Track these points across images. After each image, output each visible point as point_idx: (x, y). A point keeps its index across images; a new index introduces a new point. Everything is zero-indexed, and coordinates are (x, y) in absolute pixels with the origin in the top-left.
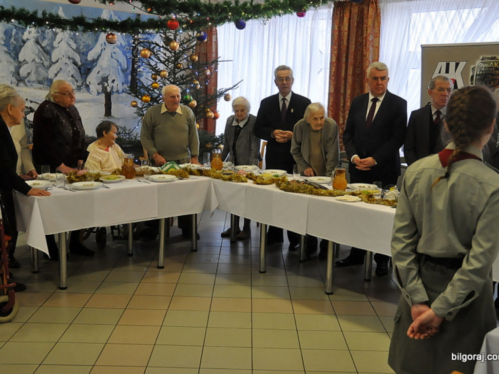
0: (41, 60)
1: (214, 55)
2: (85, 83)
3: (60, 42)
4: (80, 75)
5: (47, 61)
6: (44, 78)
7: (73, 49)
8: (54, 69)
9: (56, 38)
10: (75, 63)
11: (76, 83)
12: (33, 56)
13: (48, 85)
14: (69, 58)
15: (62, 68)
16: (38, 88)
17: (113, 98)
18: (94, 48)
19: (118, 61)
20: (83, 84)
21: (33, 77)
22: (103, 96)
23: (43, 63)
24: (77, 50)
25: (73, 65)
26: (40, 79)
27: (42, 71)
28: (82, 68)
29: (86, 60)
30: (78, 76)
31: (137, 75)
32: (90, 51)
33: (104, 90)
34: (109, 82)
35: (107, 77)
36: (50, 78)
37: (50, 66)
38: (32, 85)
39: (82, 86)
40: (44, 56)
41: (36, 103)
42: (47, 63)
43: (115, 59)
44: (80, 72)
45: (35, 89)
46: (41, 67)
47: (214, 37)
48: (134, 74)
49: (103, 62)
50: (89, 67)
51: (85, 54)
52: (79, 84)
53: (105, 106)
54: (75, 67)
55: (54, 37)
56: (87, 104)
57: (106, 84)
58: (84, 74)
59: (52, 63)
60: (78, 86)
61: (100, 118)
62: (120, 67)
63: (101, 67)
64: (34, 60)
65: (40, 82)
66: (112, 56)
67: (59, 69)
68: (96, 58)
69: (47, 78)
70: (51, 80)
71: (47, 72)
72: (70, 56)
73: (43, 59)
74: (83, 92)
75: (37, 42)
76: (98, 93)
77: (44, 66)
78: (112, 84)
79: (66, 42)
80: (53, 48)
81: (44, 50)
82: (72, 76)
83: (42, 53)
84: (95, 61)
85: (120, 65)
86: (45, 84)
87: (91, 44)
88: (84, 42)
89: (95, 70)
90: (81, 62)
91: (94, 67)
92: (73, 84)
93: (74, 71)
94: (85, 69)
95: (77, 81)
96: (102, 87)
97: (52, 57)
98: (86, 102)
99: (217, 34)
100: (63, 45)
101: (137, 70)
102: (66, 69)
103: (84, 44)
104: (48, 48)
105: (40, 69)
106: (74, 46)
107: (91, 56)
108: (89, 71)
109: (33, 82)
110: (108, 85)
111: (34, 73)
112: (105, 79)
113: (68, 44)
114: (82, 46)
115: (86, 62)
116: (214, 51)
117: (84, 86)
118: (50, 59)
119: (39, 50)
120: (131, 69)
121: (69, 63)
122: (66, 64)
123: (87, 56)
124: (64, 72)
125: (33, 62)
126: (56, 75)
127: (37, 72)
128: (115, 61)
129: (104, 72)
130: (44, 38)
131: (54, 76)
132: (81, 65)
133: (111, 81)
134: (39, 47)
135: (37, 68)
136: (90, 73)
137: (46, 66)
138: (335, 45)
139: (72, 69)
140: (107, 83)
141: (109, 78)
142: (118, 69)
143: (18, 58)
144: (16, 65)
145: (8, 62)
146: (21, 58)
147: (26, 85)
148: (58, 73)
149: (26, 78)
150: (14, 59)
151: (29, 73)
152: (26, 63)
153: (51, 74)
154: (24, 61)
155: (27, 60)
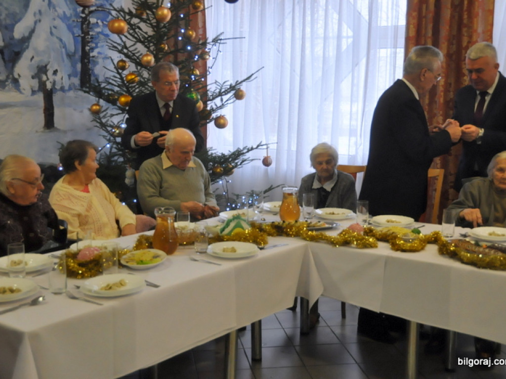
2: (11, 76)
4: (3, 64)
17: (56, 98)
18: (23, 20)
19: (61, 40)
20: (8, 77)
22: (40, 98)
28: (6, 52)
29: (13, 38)
31: (89, 62)
32: (16, 23)
33: (42, 85)
34: (48, 73)
35: (46, 66)
39: (6, 81)
43: (57, 38)
44: (3, 59)
48: (86, 61)
49: (39, 42)
50: (16, 50)
51: (10, 28)
52: (2, 77)
53: (44, 113)
56: (15, 110)
57: (44, 78)
58: (10, 61)
61: (37, 132)
62: (64, 50)
63: (35, 49)
66: (51, 33)
68: (27, 34)
74: (9, 90)
76: (34, 92)
78: (54, 77)
84: (26, 40)
85: (65, 47)
87: (18, 12)
88: (6, 9)
89: (27, 55)
90: (4, 41)
91: (24, 50)
94: (10, 54)
96: (39, 82)
98: (15, 105)
101: (89, 55)
103: (7, 12)
107: (19, 32)
108: (17, 56)
110: (48, 79)
112: (42, 70)
114: (3, 16)
115: (12, 42)
117: (9, 81)
120: (80, 53)
123: (13, 31)
128: (57, 41)
129: (40, 58)
132: (5, 47)
133: (52, 72)
136: (19, 59)
140: (46, 75)
141: (48, 67)
142: (62, 52)
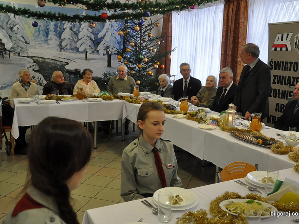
0: (73, 38)
1: (170, 34)
3: (83, 29)
5: (76, 39)
6: (74, 47)
7: (90, 32)
8: (79, 43)
9: (81, 27)
10: (91, 39)
12: (69, 36)
13: (76, 51)
14: (88, 37)
15: (84, 42)
16: (71, 53)
17: (112, 57)
18: (102, 31)
19: (115, 38)
20: (95, 50)
21: (68, 47)
22: (106, 56)
23: (74, 40)
24: (93, 33)
25: (90, 41)
28: (95, 42)
29: (98, 38)
30: (93, 46)
31: (126, 45)
32: (99, 33)
33: (107, 53)
34: (110, 49)
35: (109, 46)
36: (77, 47)
37: (78, 41)
38: (67, 51)
40: (74, 36)
41: (70, 60)
42: (76, 40)
43: (114, 37)
44: (94, 44)
45: (69, 53)
46: (73, 41)
47: (170, 23)
48: (125, 44)
49: (107, 39)
50: (99, 41)
51: (97, 34)
52: (93, 50)
53: (108, 62)
54: (91, 41)
55: (80, 26)
57: (108, 50)
58: (96, 45)
59: (78, 40)
60: (92, 51)
61: (104, 68)
62: (116, 41)
63: (106, 41)
64: (69, 38)
65: (72, 49)
66: (112, 35)
68: (103, 36)
69: (76, 48)
70: (78, 48)
71: (76, 44)
72: (89, 36)
73: (74, 37)
74: (95, 54)
75: (71, 29)
76: (104, 55)
77: (74, 41)
78: (112, 50)
79: (86, 28)
80: (79, 32)
81: (74, 33)
82: (90, 46)
83: (73, 35)
84: (102, 38)
85: (117, 40)
86: (75, 50)
87: (100, 29)
88: (96, 28)
89: (102, 43)
90: (94, 38)
91: (102, 41)
92: (90, 50)
93: (90, 44)
94: (96, 42)
95: (92, 49)
96: (106, 52)
97: (79, 36)
98: (97, 59)
99: (172, 22)
100: (85, 30)
101: (126, 42)
102: (86, 42)
103: (96, 29)
104: (77, 32)
105: (72, 43)
106: (91, 30)
107: (100, 36)
108: (99, 43)
109: (68, 49)
110: (110, 51)
111: (69, 45)
112: (108, 47)
113: (87, 29)
114: (95, 31)
115: (97, 39)
116: (170, 31)
117: (96, 51)
118: (78, 37)
119: (72, 33)
120: (123, 42)
122: (86, 40)
123: (98, 35)
124: (85, 44)
126: (81, 46)
127: (71, 44)
128: (114, 38)
129: (107, 44)
130: (75, 27)
132: (95, 40)
133: (111, 48)
134: (72, 32)
135: (71, 42)
136: (99, 44)
137: (75, 41)
138: (225, 26)
139: (89, 42)
141: (110, 47)
142: (115, 42)
143: (61, 38)
144: (60, 41)
145: (56, 40)
146: (62, 37)
147: (65, 51)
148: (82, 44)
149: (65, 47)
150: (59, 38)
151: (66, 45)
152: (65, 40)
153: (78, 45)
154: (64, 38)
155: (66, 38)
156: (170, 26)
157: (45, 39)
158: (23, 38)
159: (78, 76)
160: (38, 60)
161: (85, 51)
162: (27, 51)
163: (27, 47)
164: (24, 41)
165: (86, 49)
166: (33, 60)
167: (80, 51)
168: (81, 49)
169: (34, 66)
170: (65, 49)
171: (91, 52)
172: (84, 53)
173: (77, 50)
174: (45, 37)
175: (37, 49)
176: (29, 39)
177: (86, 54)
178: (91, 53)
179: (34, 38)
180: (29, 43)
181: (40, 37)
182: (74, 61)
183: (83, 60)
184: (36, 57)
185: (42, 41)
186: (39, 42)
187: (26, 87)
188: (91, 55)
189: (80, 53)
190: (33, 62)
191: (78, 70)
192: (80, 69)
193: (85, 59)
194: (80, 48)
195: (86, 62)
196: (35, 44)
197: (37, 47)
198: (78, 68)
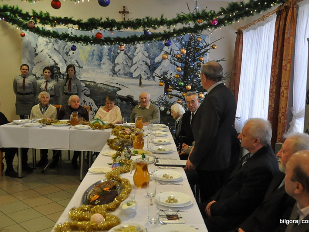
0: (127, 63)
2: (152, 75)
3: (138, 53)
4: (149, 71)
5: (130, 63)
6: (128, 72)
7: (146, 56)
8: (134, 67)
9: (136, 51)
10: (147, 64)
11: (146, 75)
12: (122, 61)
14: (143, 61)
15: (139, 67)
16: (124, 78)
18: (159, 56)
20: (151, 76)
21: (122, 72)
23: (128, 64)
24: (149, 57)
25: (145, 65)
26: (125, 73)
27: (127, 68)
28: (151, 67)
29: (154, 62)
30: (148, 71)
32: (156, 57)
34: (168, 75)
35: (167, 72)
36: (131, 72)
37: (132, 66)
38: (120, 76)
39: (150, 77)
40: (128, 60)
41: (122, 85)
42: (130, 64)
44: (150, 69)
45: (122, 78)
49: (165, 64)
50: (155, 66)
51: (154, 59)
52: (149, 75)
53: (165, 89)
54: (147, 66)
55: (135, 50)
56: (152, 87)
58: (152, 70)
59: (133, 64)
60: (148, 77)
61: (161, 95)
63: (163, 66)
64: (123, 63)
65: (125, 75)
67: (137, 68)
68: (160, 61)
69: (130, 73)
70: (132, 74)
71: (130, 69)
72: (144, 60)
74: (151, 80)
75: (125, 53)
77: (128, 66)
78: (170, 76)
79: (141, 52)
80: (134, 56)
81: (129, 58)
82: (145, 71)
83: (127, 59)
84: (159, 63)
86: (128, 75)
87: (157, 53)
88: (153, 52)
89: (160, 68)
90: (151, 63)
91: (159, 66)
92: (145, 76)
93: (146, 69)
94: (152, 68)
95: (147, 74)
97: (133, 61)
100: (140, 54)
102: (141, 67)
103: (153, 54)
104: (131, 56)
105: (126, 68)
106: (147, 55)
107: (157, 60)
108: (155, 68)
109: (121, 74)
110: (167, 77)
111: (123, 70)
112: (165, 73)
113: (143, 53)
114: (152, 55)
115: (154, 63)
116: (240, 55)
117: (151, 77)
118: (132, 62)
119: (126, 57)
121: (143, 64)
122: (141, 64)
123: (155, 60)
124: (140, 69)
125: (122, 64)
126: (135, 71)
127: (124, 69)
129: (164, 69)
130: (129, 51)
131: (133, 71)
132: (151, 65)
133: (170, 74)
134: (126, 56)
135: (124, 67)
136: (156, 69)
137: (129, 66)
139: (145, 67)
140: (167, 75)
141: (168, 72)
143: (114, 62)
144: (113, 65)
145: (109, 64)
146: (116, 62)
147: (118, 76)
148: (136, 69)
149: (118, 72)
150: (112, 63)
151: (120, 70)
152: (118, 65)
153: (132, 70)
154: (118, 63)
155: (119, 63)
156: (240, 48)
157: (98, 64)
158: (77, 62)
159: (131, 103)
160: (90, 84)
161: (140, 77)
162: (79, 76)
163: (80, 72)
164: (78, 65)
165: (140, 75)
166: (85, 83)
167: (133, 76)
168: (135, 75)
169: (86, 90)
170: (118, 73)
171: (146, 77)
172: (138, 79)
173: (131, 75)
174: (98, 61)
175: (90, 73)
176: (82, 64)
177: (140, 80)
178: (146, 79)
179: (87, 62)
180: (82, 68)
181: (93, 62)
182: (127, 87)
183: (136, 87)
184: (88, 81)
185: (95, 65)
186: (92, 66)
187: (43, 110)
188: (146, 80)
189: (134, 78)
190: (85, 86)
191: (130, 96)
192: (133, 96)
193: (139, 85)
194: (134, 73)
195: (140, 88)
196: (88, 68)
197: (89, 71)
198: (130, 95)
